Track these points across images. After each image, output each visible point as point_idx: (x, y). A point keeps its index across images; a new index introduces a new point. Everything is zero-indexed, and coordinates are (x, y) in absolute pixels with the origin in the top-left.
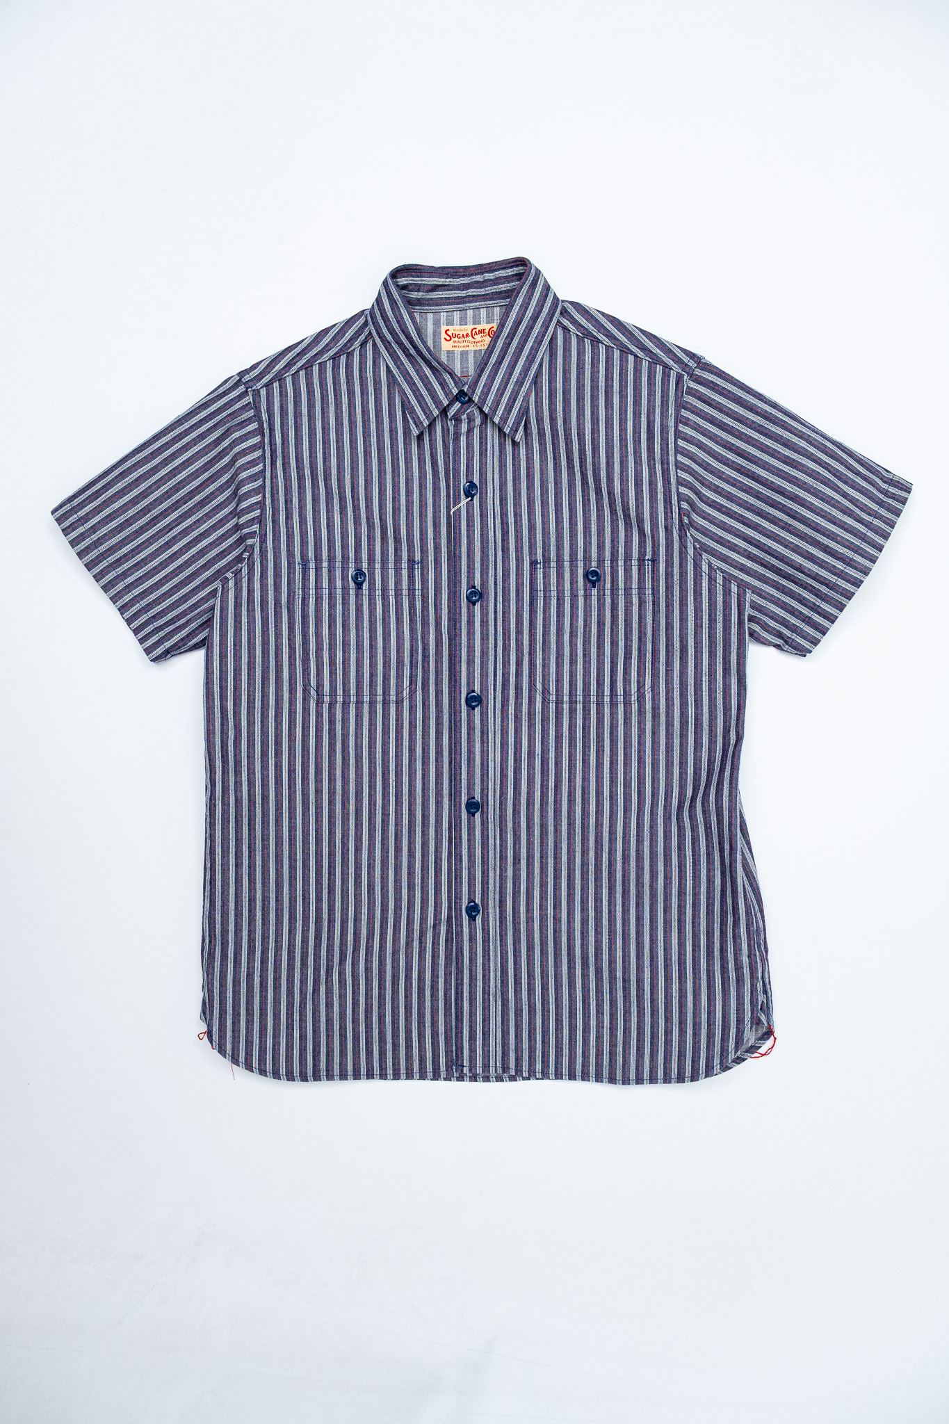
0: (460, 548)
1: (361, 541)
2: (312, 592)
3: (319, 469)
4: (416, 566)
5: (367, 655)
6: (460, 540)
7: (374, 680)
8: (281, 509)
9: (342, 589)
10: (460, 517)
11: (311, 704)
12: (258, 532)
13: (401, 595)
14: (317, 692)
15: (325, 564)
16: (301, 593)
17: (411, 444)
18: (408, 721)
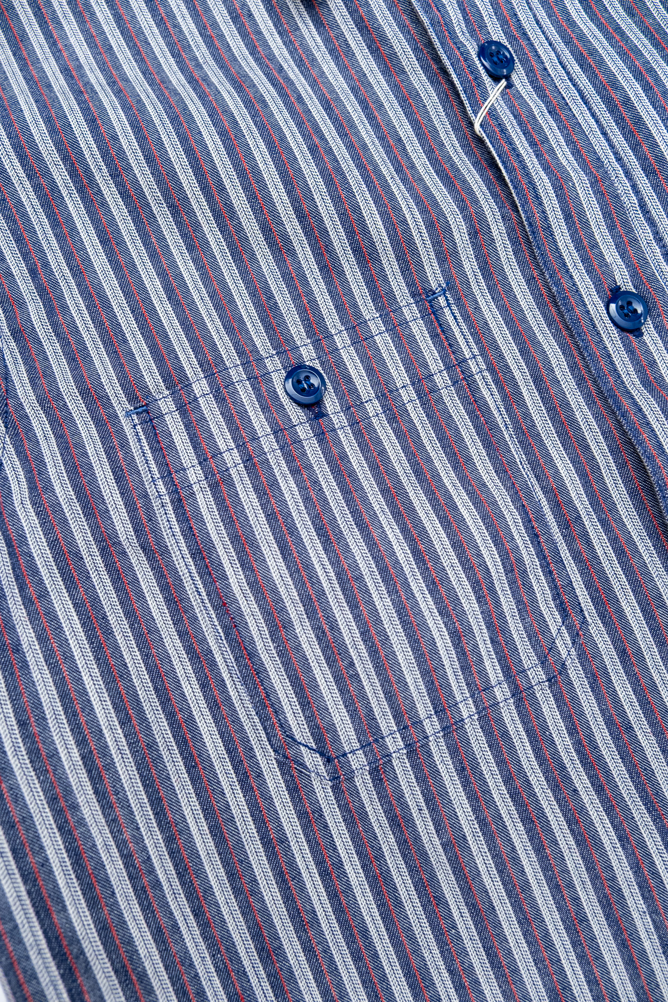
0: (541, 204)
1: (271, 297)
2: (195, 475)
3: (87, 154)
4: (442, 301)
5: (418, 586)
6: (531, 182)
7: (468, 648)
8: (27, 297)
9: (275, 433)
10: (503, 130)
11: (320, 795)
13: (434, 390)
14: (322, 754)
15: (200, 387)
16: (163, 490)
17: (298, 29)
18: (600, 719)
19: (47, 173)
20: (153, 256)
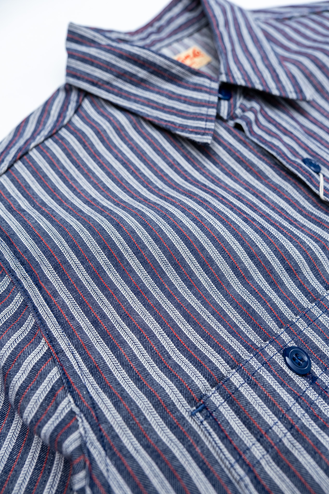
2: (258, 451)
9: (297, 401)
12: (77, 410)
15: (236, 379)
16: (241, 472)
19: (93, 259)
20: (169, 297)
